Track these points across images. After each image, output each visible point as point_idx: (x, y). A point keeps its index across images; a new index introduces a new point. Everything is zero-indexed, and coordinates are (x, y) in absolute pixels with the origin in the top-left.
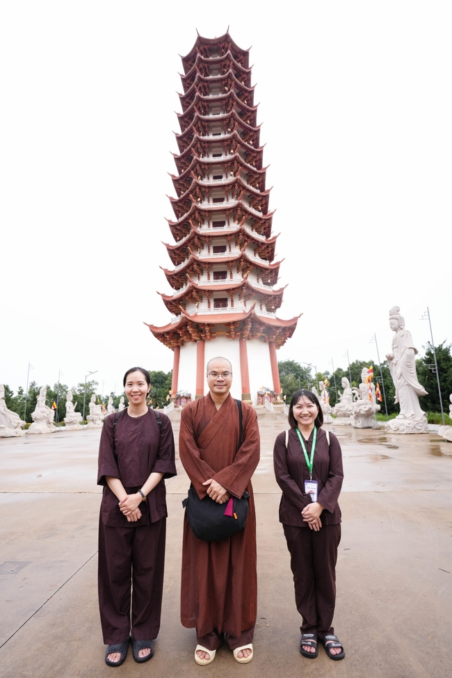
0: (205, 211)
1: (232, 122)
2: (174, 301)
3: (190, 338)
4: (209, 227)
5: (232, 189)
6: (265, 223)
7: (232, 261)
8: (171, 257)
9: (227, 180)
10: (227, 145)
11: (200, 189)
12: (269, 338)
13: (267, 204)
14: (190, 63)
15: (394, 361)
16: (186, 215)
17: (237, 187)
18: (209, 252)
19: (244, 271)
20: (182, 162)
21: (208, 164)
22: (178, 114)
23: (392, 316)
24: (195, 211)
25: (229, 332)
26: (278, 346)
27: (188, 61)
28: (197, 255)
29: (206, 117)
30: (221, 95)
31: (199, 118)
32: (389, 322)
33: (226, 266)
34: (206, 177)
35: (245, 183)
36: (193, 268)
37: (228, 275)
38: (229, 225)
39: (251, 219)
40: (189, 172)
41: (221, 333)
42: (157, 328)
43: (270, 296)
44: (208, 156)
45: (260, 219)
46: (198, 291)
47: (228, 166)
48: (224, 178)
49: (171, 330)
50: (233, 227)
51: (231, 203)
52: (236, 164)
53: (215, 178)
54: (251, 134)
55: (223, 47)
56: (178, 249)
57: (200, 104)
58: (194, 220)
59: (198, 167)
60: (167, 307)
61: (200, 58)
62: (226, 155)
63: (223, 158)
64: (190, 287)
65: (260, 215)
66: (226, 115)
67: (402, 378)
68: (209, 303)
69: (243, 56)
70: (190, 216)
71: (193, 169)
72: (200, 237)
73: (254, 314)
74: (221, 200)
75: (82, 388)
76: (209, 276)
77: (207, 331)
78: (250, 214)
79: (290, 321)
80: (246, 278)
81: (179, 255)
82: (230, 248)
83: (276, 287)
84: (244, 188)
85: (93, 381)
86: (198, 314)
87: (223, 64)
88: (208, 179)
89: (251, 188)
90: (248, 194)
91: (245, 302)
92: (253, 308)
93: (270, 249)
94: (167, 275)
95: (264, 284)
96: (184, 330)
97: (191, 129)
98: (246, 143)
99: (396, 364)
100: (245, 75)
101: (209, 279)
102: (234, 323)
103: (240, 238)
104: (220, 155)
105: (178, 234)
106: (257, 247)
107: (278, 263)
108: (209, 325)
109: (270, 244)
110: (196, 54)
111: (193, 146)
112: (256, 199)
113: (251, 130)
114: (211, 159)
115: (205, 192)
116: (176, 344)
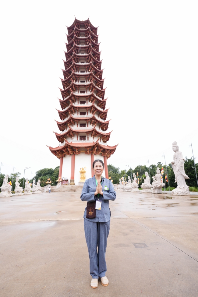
0: (77, 96)
1: (90, 58)
2: (61, 136)
3: (69, 153)
4: (78, 103)
5: (88, 87)
6: (103, 103)
7: (88, 119)
8: (60, 116)
9: (87, 83)
10: (87, 68)
11: (75, 86)
12: (104, 154)
13: (104, 95)
14: (71, 30)
15: (175, 164)
16: (67, 98)
17: (91, 87)
18: (78, 115)
19: (93, 124)
20: (66, 73)
21: (79, 75)
22: (65, 52)
23: (174, 146)
24: (72, 96)
25: (87, 151)
26: (108, 158)
27: (70, 29)
28: (73, 116)
29: (78, 55)
30: (85, 46)
31: (75, 55)
32: (172, 148)
33: (85, 121)
34: (77, 81)
35: (94, 85)
36: (70, 122)
37: (86, 126)
38: (87, 103)
39: (97, 101)
40: (70, 78)
41: (83, 151)
42: (52, 148)
43: (105, 135)
44: (78, 72)
45: (101, 101)
46: (73, 132)
47: (87, 77)
48: (85, 82)
49: (60, 150)
50: (89, 104)
51: (88, 93)
52: (91, 76)
53: (81, 82)
54: (98, 64)
55: (86, 25)
56: (63, 112)
57: (75, 49)
58: (71, 100)
59: (74, 76)
60: (58, 139)
61: (76, 29)
62: (87, 72)
63: (85, 73)
64: (69, 130)
65: (101, 99)
66: (87, 54)
67: (179, 172)
68: (77, 137)
69: (95, 30)
70: (70, 98)
71: (72, 77)
72: (74, 107)
73: (98, 143)
74: (84, 92)
75: (12, 176)
76: (78, 125)
77: (77, 150)
78: (97, 99)
79: (113, 147)
80: (95, 127)
81: (64, 115)
82: (87, 113)
83: (107, 132)
84: (94, 87)
85: (18, 173)
86: (72, 142)
87: (86, 32)
88: (78, 82)
89: (97, 87)
90: (96, 90)
91: (94, 138)
92: (98, 141)
93: (105, 115)
94: (58, 124)
95: (102, 130)
96: (66, 150)
97: (71, 59)
98: (95, 68)
99: (176, 166)
100: (95, 38)
101: (78, 127)
102: (89, 147)
103: (92, 109)
104: (84, 72)
105: (63, 106)
106: (100, 114)
107: (108, 121)
108: (78, 148)
109: (105, 113)
110: (74, 26)
111: (72, 67)
112: (99, 92)
113: (98, 62)
114: (79, 73)
115: (77, 88)
116: (61, 156)
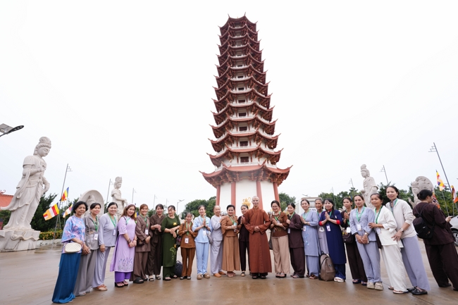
0: (235, 107)
1: (249, 59)
2: (217, 158)
3: (227, 181)
4: (237, 116)
5: (249, 95)
6: (268, 113)
7: (251, 136)
8: (215, 133)
9: (247, 90)
10: (246, 72)
11: (231, 95)
12: (273, 180)
13: (269, 103)
14: (224, 30)
15: (365, 193)
16: (223, 110)
17: (252, 94)
18: (237, 130)
19: (258, 141)
20: (220, 81)
21: (236, 82)
22: (218, 56)
23: (362, 170)
24: (229, 107)
25: (251, 177)
26: (279, 184)
28: (231, 132)
29: (234, 57)
30: (242, 46)
31: (230, 58)
33: (247, 138)
34: (235, 89)
35: (256, 91)
36: (228, 140)
37: (249, 144)
38: (248, 115)
39: (261, 111)
40: (225, 86)
41: (245, 177)
42: (206, 174)
43: (273, 155)
44: (235, 78)
45: (266, 111)
46: (232, 152)
47: (247, 83)
48: (245, 89)
49: (216, 176)
50: (251, 116)
51: (249, 103)
52: (251, 82)
53: (240, 89)
54: (259, 65)
55: (243, 23)
56: (219, 128)
57: (231, 51)
58: (228, 112)
59: (230, 84)
61: (230, 28)
62: (245, 77)
63: (244, 79)
64: (227, 150)
65: (266, 109)
68: (238, 159)
69: (253, 26)
70: (226, 110)
71: (227, 85)
72: (232, 122)
73: (265, 166)
74: (244, 101)
76: (237, 144)
77: (238, 176)
78: (260, 109)
79: (285, 170)
80: (260, 145)
81: (219, 132)
82: (249, 128)
83: (276, 150)
84: (256, 94)
86: (232, 166)
87: (243, 30)
89: (260, 94)
90: (259, 97)
91: (259, 159)
92: (264, 163)
93: (272, 128)
94: (212, 143)
95: (269, 148)
96: (224, 176)
97: (226, 63)
98: (256, 70)
100: (254, 35)
101: (237, 146)
102: (254, 171)
103: (254, 122)
104: (242, 77)
105: (218, 120)
106: (265, 127)
107: (277, 136)
108: (239, 172)
109: (272, 125)
110: (228, 26)
111: (227, 72)
112: (262, 100)
113: (259, 63)
114: (237, 79)
115: (234, 97)
116: (218, 184)
